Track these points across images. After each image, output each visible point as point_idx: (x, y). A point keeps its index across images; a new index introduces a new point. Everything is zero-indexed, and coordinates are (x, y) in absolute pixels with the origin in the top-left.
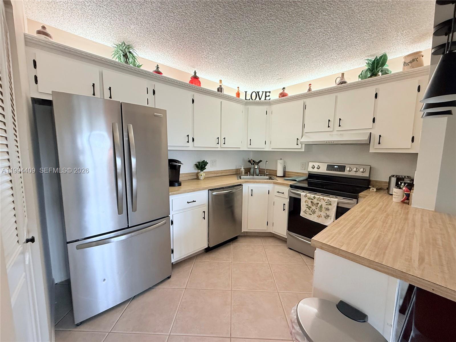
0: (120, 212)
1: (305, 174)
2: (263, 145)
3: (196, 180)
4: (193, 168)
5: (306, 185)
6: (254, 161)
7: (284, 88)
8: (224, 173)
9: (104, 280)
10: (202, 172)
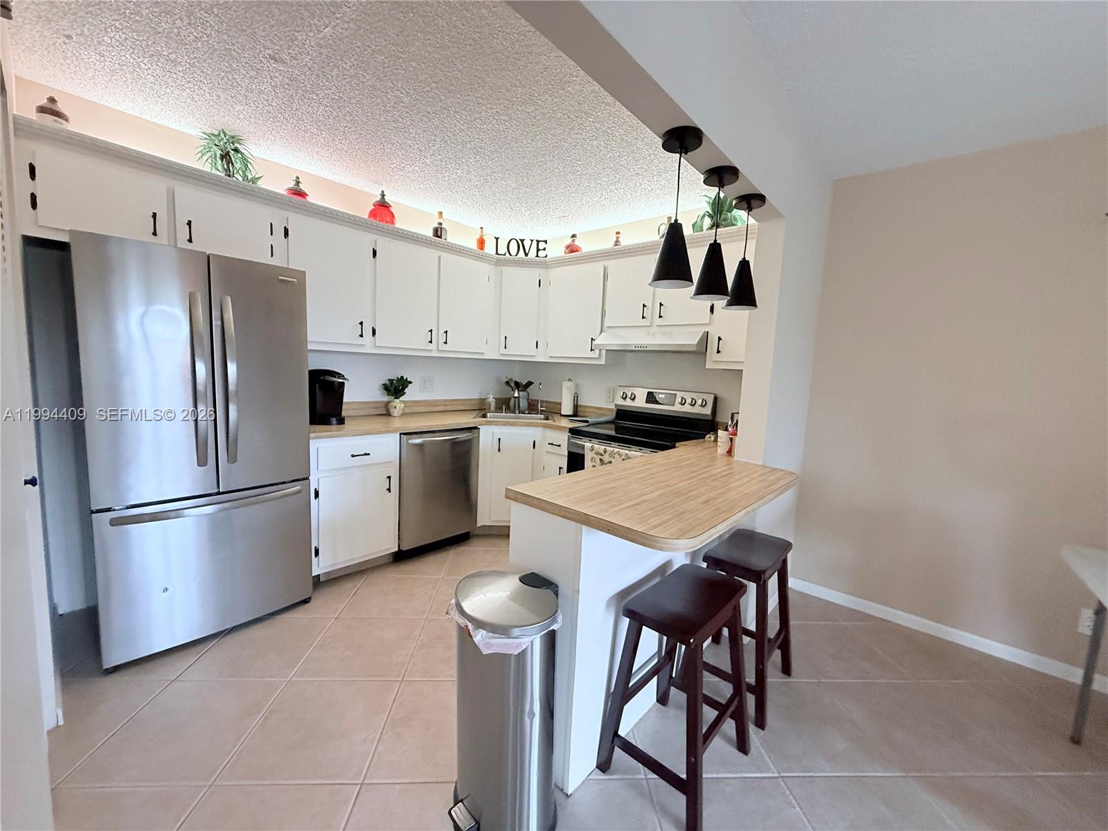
0: (202, 461)
1: (610, 410)
2: (533, 351)
3: (383, 417)
4: (380, 392)
5: (613, 433)
6: (516, 383)
7: (574, 236)
8: (451, 405)
9: (166, 590)
10: (397, 400)
